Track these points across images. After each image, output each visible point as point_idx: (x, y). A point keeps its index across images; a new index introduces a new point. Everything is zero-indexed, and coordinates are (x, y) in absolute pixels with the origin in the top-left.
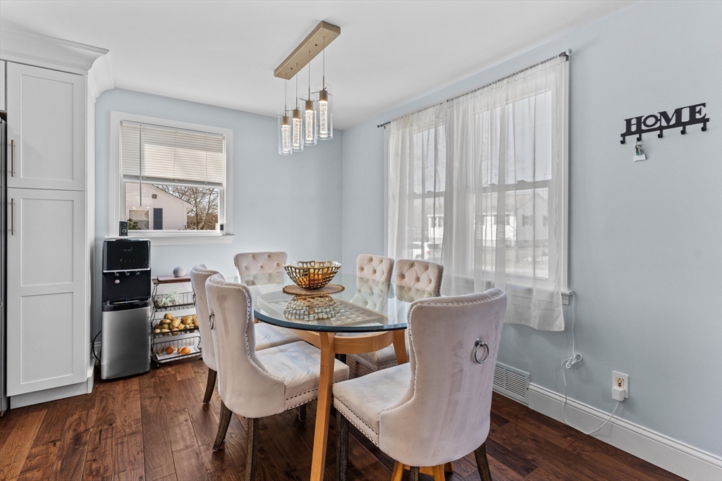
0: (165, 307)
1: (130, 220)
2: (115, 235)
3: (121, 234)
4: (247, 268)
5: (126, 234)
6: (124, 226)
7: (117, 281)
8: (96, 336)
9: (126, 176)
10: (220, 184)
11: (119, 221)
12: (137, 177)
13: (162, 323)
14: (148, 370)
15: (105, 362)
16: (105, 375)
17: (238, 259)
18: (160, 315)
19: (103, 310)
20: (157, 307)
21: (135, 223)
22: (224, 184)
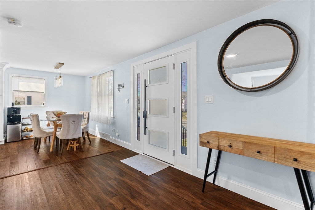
0: (25, 125)
1: (16, 101)
2: (10, 106)
3: (12, 106)
4: (50, 115)
5: (14, 106)
6: (13, 104)
7: (11, 118)
8: (5, 132)
9: (13, 91)
10: (44, 92)
11: (12, 102)
12: (17, 91)
13: (25, 129)
14: (20, 140)
15: (8, 138)
16: (8, 141)
17: (47, 112)
18: (24, 127)
19: (7, 125)
20: (23, 125)
21: (18, 102)
22: (45, 92)
